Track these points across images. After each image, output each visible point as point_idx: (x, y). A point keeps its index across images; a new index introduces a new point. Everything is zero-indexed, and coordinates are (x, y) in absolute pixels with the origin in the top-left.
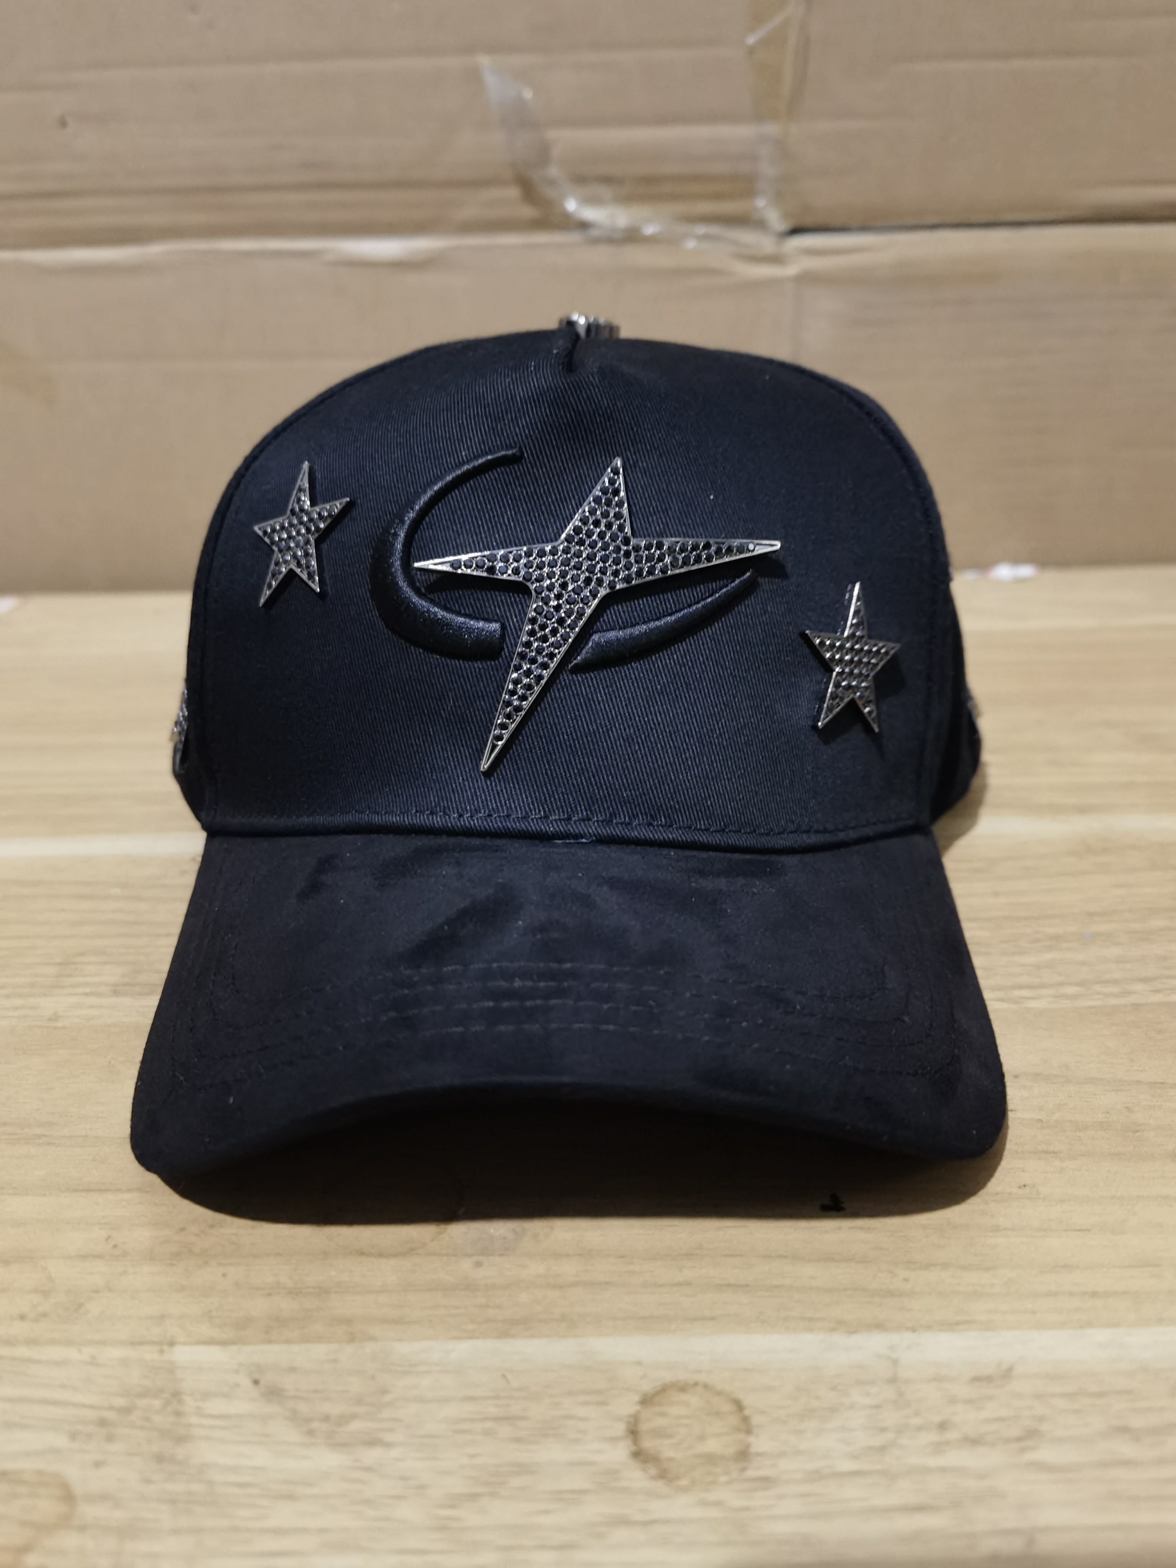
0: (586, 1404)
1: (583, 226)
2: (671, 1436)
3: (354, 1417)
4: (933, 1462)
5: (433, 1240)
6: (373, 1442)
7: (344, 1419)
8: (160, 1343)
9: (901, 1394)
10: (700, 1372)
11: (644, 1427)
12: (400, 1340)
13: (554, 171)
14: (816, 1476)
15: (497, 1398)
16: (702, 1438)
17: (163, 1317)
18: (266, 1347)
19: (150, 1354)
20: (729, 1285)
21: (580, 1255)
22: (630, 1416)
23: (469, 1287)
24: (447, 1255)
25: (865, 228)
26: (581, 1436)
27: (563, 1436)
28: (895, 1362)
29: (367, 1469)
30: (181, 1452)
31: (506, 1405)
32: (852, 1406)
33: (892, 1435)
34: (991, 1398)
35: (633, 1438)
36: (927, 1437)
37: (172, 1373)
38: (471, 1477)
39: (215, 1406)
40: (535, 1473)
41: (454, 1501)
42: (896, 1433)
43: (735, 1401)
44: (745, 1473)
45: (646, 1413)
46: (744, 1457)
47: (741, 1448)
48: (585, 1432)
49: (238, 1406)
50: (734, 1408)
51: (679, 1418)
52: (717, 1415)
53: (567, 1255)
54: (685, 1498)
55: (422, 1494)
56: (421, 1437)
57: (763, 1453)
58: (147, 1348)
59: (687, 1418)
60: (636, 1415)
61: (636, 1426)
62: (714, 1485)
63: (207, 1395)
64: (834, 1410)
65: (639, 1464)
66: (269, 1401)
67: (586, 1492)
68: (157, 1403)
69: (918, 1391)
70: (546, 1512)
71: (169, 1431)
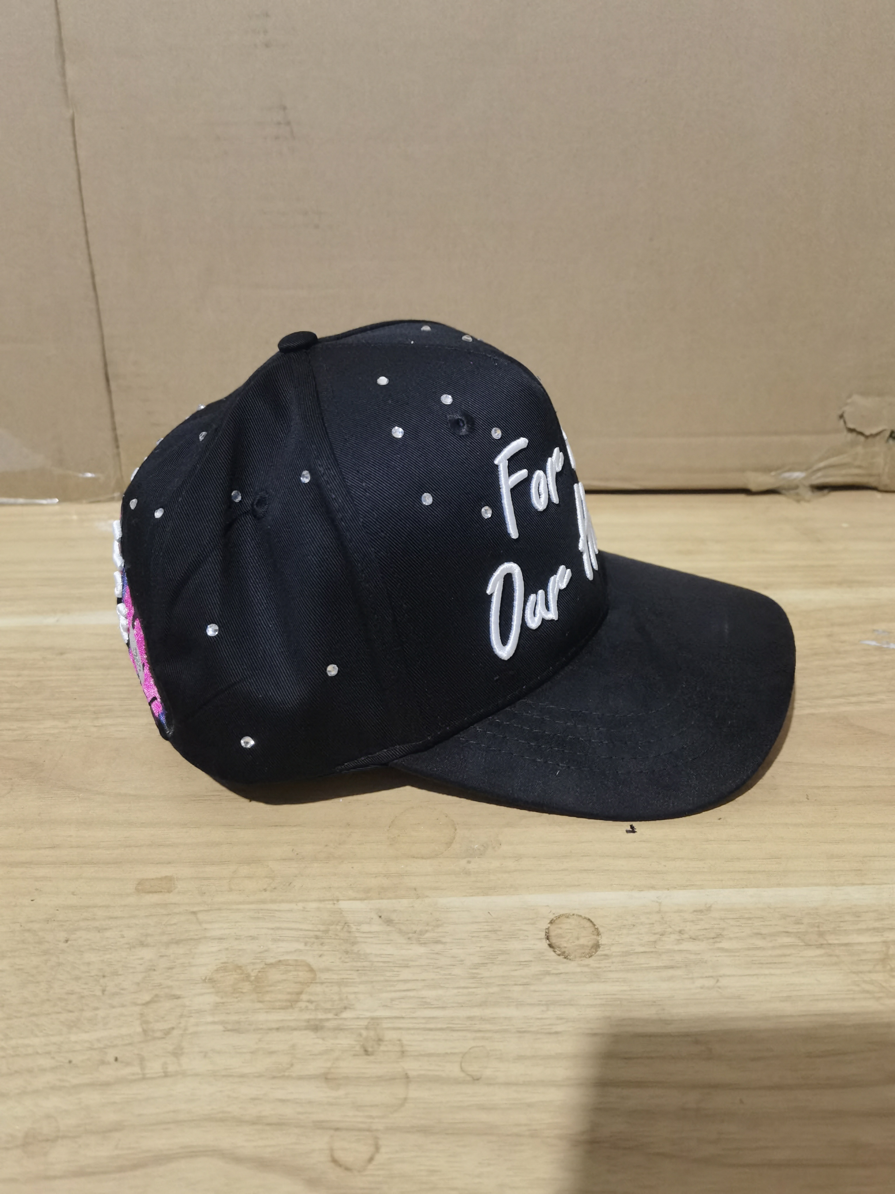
0: (526, 924)
2: (563, 937)
3: (427, 931)
4: (677, 947)
5: (445, 851)
6: (437, 942)
7: (422, 933)
8: (333, 900)
9: (663, 918)
10: (575, 909)
11: (552, 934)
12: (440, 897)
15: (487, 922)
16: (578, 939)
17: (330, 888)
18: (381, 901)
19: (329, 905)
20: (585, 870)
22: (546, 929)
23: (468, 873)
24: (454, 858)
26: (526, 938)
27: (518, 938)
28: (660, 904)
29: (437, 953)
30: (355, 948)
31: (493, 925)
32: (642, 924)
33: (659, 936)
34: (702, 920)
35: (548, 938)
36: (674, 937)
37: (341, 913)
38: (481, 956)
39: (365, 928)
40: (509, 954)
41: (476, 966)
42: (661, 935)
43: (591, 922)
44: (597, 953)
45: (552, 927)
46: (597, 946)
47: (595, 942)
48: (527, 936)
49: (375, 928)
50: (591, 925)
51: (568, 929)
52: (584, 927)
53: (510, 857)
54: (573, 964)
55: (462, 964)
56: (457, 939)
57: (605, 944)
58: (327, 902)
59: (570, 929)
60: (548, 929)
61: (548, 933)
62: (584, 958)
63: (360, 924)
64: (634, 925)
65: (552, 950)
66: (388, 925)
67: (531, 961)
68: (339, 927)
69: (670, 916)
70: (516, 970)
71: (347, 940)
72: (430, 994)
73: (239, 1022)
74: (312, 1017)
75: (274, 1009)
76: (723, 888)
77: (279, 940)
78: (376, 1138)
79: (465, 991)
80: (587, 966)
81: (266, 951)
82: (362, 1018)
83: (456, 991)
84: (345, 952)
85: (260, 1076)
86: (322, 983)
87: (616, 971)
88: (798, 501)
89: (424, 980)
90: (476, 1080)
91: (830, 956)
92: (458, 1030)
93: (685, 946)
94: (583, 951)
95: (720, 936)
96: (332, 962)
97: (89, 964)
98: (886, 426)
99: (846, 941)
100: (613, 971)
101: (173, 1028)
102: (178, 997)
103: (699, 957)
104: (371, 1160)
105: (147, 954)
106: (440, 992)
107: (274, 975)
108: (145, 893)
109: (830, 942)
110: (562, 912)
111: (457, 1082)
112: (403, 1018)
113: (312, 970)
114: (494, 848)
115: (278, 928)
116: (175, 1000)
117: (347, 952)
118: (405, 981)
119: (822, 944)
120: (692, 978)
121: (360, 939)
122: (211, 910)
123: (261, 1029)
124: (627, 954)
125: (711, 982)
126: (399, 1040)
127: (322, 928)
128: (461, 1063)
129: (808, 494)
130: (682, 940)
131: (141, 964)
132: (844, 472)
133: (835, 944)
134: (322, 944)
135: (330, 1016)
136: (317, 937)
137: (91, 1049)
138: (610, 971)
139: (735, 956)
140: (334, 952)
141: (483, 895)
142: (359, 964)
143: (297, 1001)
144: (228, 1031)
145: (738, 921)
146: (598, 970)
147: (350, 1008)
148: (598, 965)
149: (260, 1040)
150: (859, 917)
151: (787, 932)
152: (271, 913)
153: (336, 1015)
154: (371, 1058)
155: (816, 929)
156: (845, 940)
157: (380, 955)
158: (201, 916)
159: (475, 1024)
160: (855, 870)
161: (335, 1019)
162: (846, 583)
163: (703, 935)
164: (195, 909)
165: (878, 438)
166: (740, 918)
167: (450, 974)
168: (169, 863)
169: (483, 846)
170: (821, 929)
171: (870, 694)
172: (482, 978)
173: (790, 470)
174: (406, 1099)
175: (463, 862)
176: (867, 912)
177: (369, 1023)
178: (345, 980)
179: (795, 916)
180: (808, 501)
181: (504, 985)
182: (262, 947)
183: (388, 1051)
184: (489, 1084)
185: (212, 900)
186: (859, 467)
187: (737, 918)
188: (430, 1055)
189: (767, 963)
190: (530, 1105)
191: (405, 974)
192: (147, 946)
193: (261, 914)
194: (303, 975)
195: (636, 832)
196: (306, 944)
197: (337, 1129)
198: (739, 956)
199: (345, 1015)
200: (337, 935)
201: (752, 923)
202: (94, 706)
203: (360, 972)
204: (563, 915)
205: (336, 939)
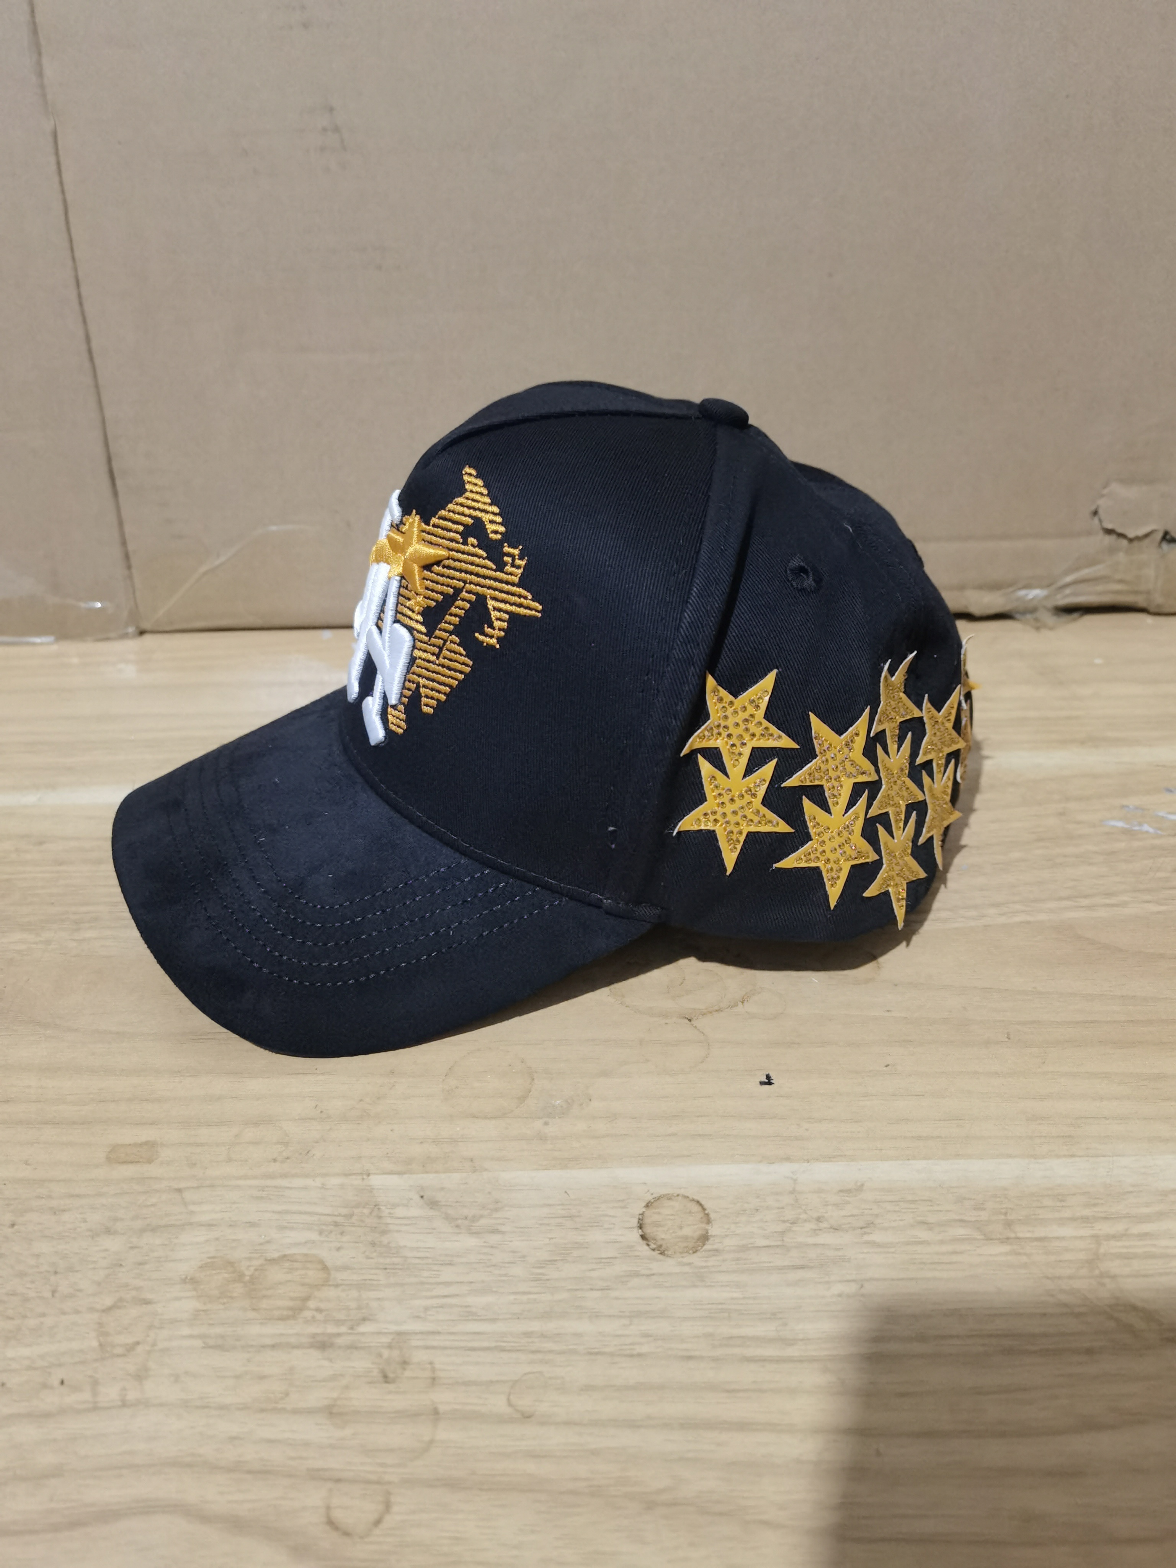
0: (614, 1207)
2: (661, 1226)
3: (482, 1216)
4: (811, 1240)
5: (517, 1108)
6: (495, 1231)
7: (475, 1219)
8: (361, 1174)
9: (797, 1200)
10: (680, 1188)
11: (647, 1221)
12: (503, 1171)
15: (562, 1205)
16: (681, 1228)
17: (360, 1158)
18: (425, 1176)
19: (357, 1181)
20: (699, 1135)
21: (609, 1117)
22: (640, 1214)
23: (542, 1138)
24: (526, 1118)
26: (612, 1226)
27: (601, 1226)
28: (795, 1180)
29: (492, 1247)
30: (385, 1239)
31: (569, 1209)
32: (768, 1208)
33: (789, 1225)
34: (848, 1203)
35: (641, 1227)
36: (809, 1226)
37: (372, 1192)
38: (550, 1251)
39: (400, 1212)
40: (587, 1248)
41: (542, 1264)
42: (791, 1223)
43: (701, 1205)
44: (706, 1247)
45: (648, 1213)
46: (705, 1238)
47: (704, 1232)
48: (614, 1224)
49: (414, 1212)
50: (700, 1209)
51: (668, 1215)
52: (690, 1212)
53: (601, 1117)
54: (670, 1262)
55: (524, 1261)
56: (521, 1228)
57: (716, 1235)
58: (354, 1177)
59: (672, 1215)
60: (642, 1214)
61: (642, 1220)
62: (687, 1254)
63: (394, 1206)
64: (757, 1210)
65: (645, 1242)
66: (431, 1208)
67: (616, 1258)
68: (366, 1211)
69: (807, 1198)
70: (593, 1270)
71: (376, 1228)
72: (478, 1301)
73: (222, 1337)
74: (319, 1330)
75: (269, 1319)
76: (882, 1160)
77: (285, 1228)
78: (389, 1493)
79: (525, 1298)
80: (689, 1264)
81: (268, 1242)
82: (385, 1333)
83: (512, 1297)
84: (372, 1244)
85: (244, 1408)
86: (337, 1286)
87: (727, 1272)
88: (1038, 629)
89: (472, 1282)
90: (527, 1417)
91: (1019, 1254)
92: (509, 1351)
93: (822, 1239)
94: (685, 1244)
95: (872, 1225)
96: (354, 1258)
97: (38, 1256)
98: (1156, 525)
99: (1043, 1235)
100: (723, 1272)
101: (138, 1343)
102: (148, 1302)
103: (840, 1253)
104: (378, 1522)
105: (113, 1244)
106: (490, 1299)
107: (276, 1274)
108: (119, 1163)
109: (1021, 1235)
110: (664, 1192)
111: (501, 1420)
112: (439, 1333)
113: (325, 1268)
114: (581, 1105)
115: (287, 1212)
116: (144, 1306)
117: (373, 1244)
118: (448, 1284)
119: (1008, 1239)
120: (828, 1282)
121: (391, 1227)
122: (202, 1187)
123: (252, 1346)
124: (745, 1248)
125: (852, 1288)
126: (431, 1363)
127: (344, 1211)
128: (510, 1394)
129: (1049, 619)
130: (820, 1230)
131: (104, 1258)
132: (1100, 588)
133: (1027, 1238)
134: (342, 1233)
135: (343, 1329)
136: (336, 1224)
137: (29, 1368)
138: (720, 1272)
139: (889, 1253)
140: (357, 1245)
141: (561, 1169)
142: (388, 1261)
143: (301, 1310)
144: (211, 1347)
145: (898, 1205)
146: (703, 1270)
147: (369, 1320)
148: (704, 1264)
149: (249, 1360)
150: (1062, 1201)
151: (961, 1221)
152: (279, 1191)
153: (352, 1328)
154: (391, 1387)
155: (1003, 1217)
156: (1040, 1232)
157: (417, 1249)
158: (188, 1196)
159: (533, 1342)
160: (1063, 1136)
161: (350, 1334)
162: (1091, 741)
163: (850, 1223)
164: (182, 1185)
165: (1146, 542)
166: (899, 1201)
167: (505, 1275)
168: (153, 1123)
169: (567, 1101)
170: (1010, 1217)
171: (1109, 895)
172: (548, 1280)
173: (1026, 587)
174: (431, 1442)
175: (538, 1124)
176: (1074, 1194)
177: (393, 1339)
178: (368, 1282)
179: (974, 1199)
180: (1051, 629)
181: (576, 1290)
182: (263, 1237)
183: (414, 1378)
184: (543, 1424)
185: (204, 1173)
186: (1121, 581)
187: (897, 1201)
188: (467, 1384)
189: (932, 1263)
190: (595, 1453)
191: (447, 1274)
192: (115, 1233)
193: (264, 1193)
194: (313, 1275)
195: (773, 1084)
196: (321, 1233)
197: (338, 1481)
198: (893, 1253)
199: (364, 1328)
200: (362, 1221)
201: (916, 1208)
202: (74, 913)
203: (388, 1271)
204: (664, 1195)
205: (361, 1226)
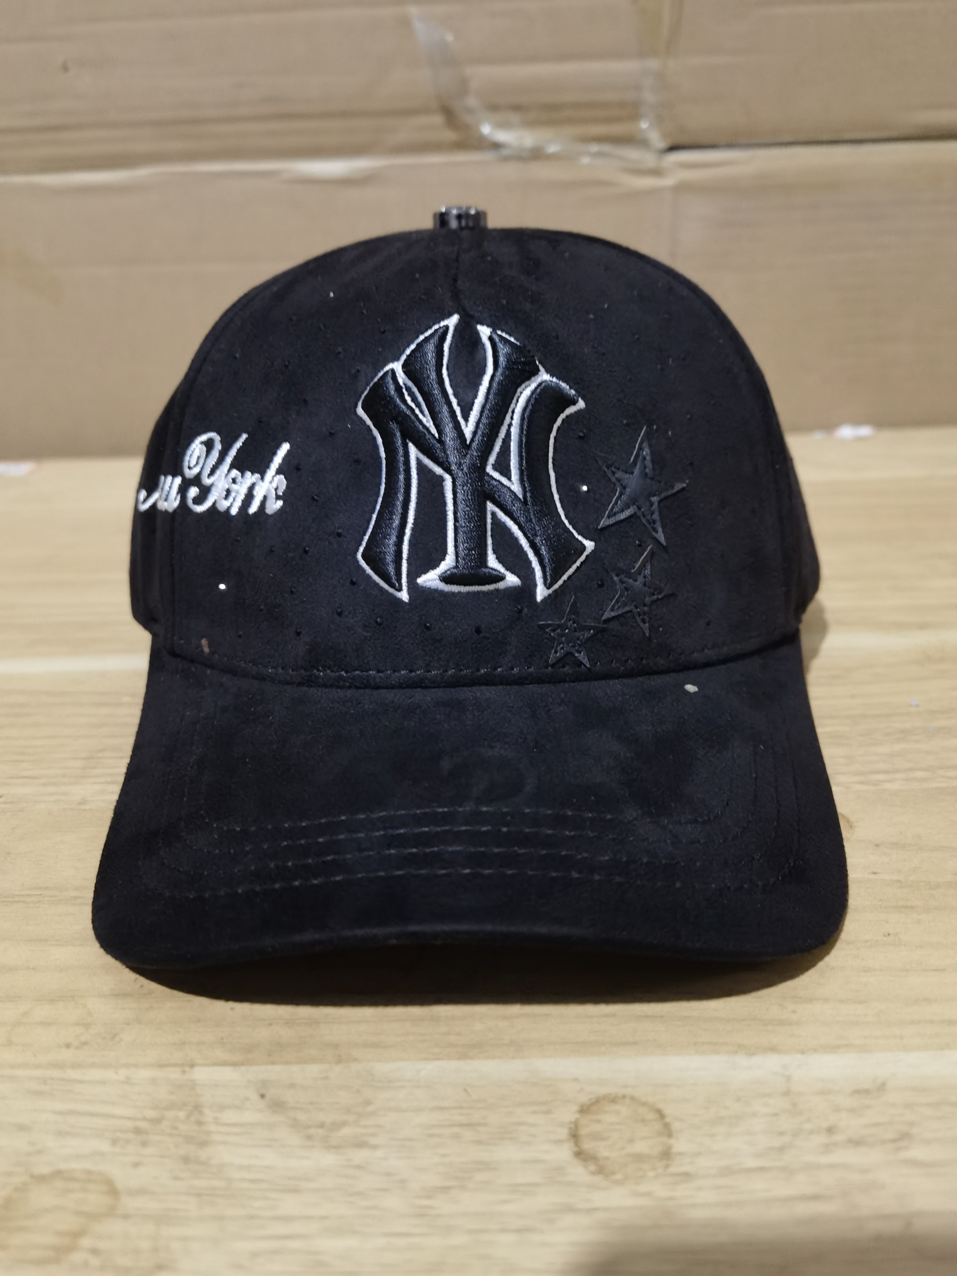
0: (535, 1112)
1: (496, 146)
2: (604, 1139)
3: (344, 1124)
4: (824, 1159)
6: (363, 1145)
7: (336, 1126)
8: (182, 1065)
9: (794, 1105)
10: (627, 1086)
11: (583, 1132)
12: (380, 1061)
13: (472, 101)
14: (727, 1172)
15: (461, 1108)
16: (631, 1141)
17: (184, 1043)
18: (270, 1067)
19: (174, 1074)
22: (571, 1123)
25: (731, 145)
26: (531, 1139)
27: (517, 1139)
28: (788, 1078)
29: (357, 1167)
30: (204, 1154)
31: (468, 1114)
32: (754, 1115)
33: (789, 1138)
34: (869, 1107)
35: (574, 1140)
36: (818, 1139)
37: (193, 1089)
38: (442, 1173)
39: (230, 1116)
40: (496, 1170)
41: (430, 1193)
42: (792, 1136)
43: (657, 1111)
45: (584, 1120)
46: (667, 1156)
47: (664, 1149)
48: (535, 1136)
49: (249, 1116)
50: (657, 1116)
51: (612, 1124)
52: (642, 1122)
54: (619, 1191)
55: (403, 1188)
56: (400, 1140)
57: (682, 1153)
58: (172, 1069)
59: (618, 1124)
60: (576, 1122)
61: (576, 1130)
62: (643, 1180)
63: (223, 1108)
64: (740, 1118)
65: (581, 1162)
66: (274, 1112)
67: (538, 1184)
68: (182, 1114)
69: (809, 1102)
70: (504, 1202)
71: (192, 1138)
76: (905, 1051)
84: (183, 1159)
89: (323, 1218)
93: (841, 1157)
94: (640, 1166)
96: (156, 1178)
110: (602, 1091)
113: (113, 1191)
115: (73, 1113)
117: (186, 1160)
121: (215, 1138)
127: (151, 1114)
130: (834, 1145)
134: (144, 1144)
136: (138, 1131)
138: (695, 1205)
140: (163, 1160)
141: (459, 1058)
142: (204, 1183)
143: (70, 1250)
146: (671, 1205)
148: (669, 1196)
152: (65, 1086)
157: (248, 1168)
163: (874, 1135)
167: (375, 1208)
172: (439, 1216)
178: (172, 1213)
181: (480, 1231)
182: (34, 1144)
191: (289, 1205)
193: (46, 1087)
194: (94, 1200)
196: (115, 1142)
200: (174, 1128)
203: (203, 1198)
204: (606, 1097)
205: (171, 1135)
